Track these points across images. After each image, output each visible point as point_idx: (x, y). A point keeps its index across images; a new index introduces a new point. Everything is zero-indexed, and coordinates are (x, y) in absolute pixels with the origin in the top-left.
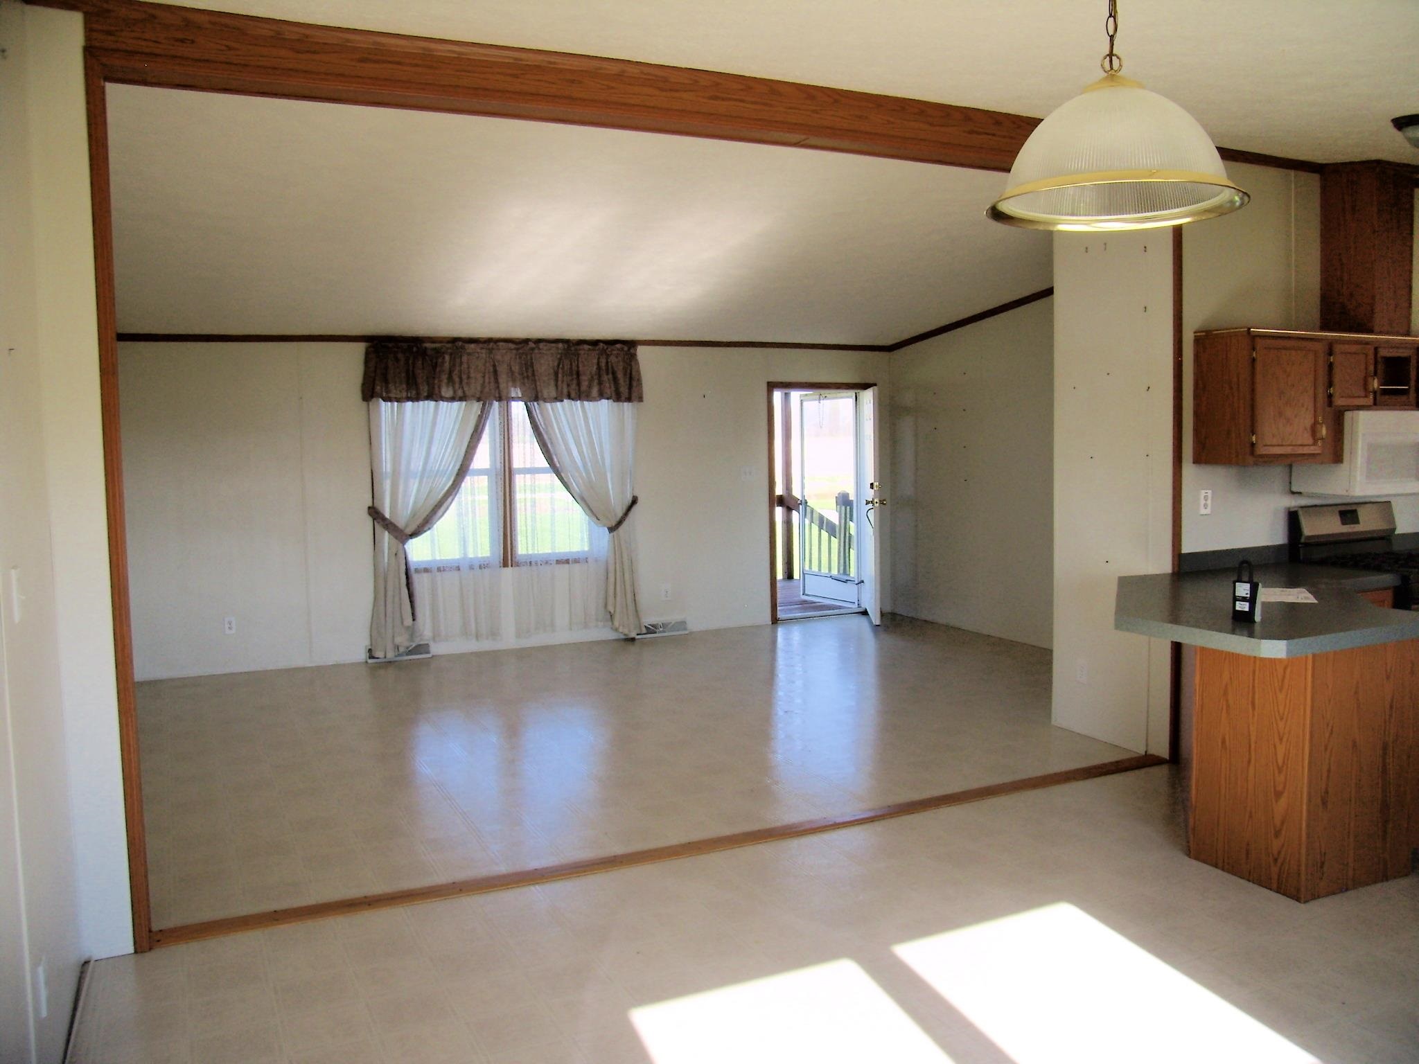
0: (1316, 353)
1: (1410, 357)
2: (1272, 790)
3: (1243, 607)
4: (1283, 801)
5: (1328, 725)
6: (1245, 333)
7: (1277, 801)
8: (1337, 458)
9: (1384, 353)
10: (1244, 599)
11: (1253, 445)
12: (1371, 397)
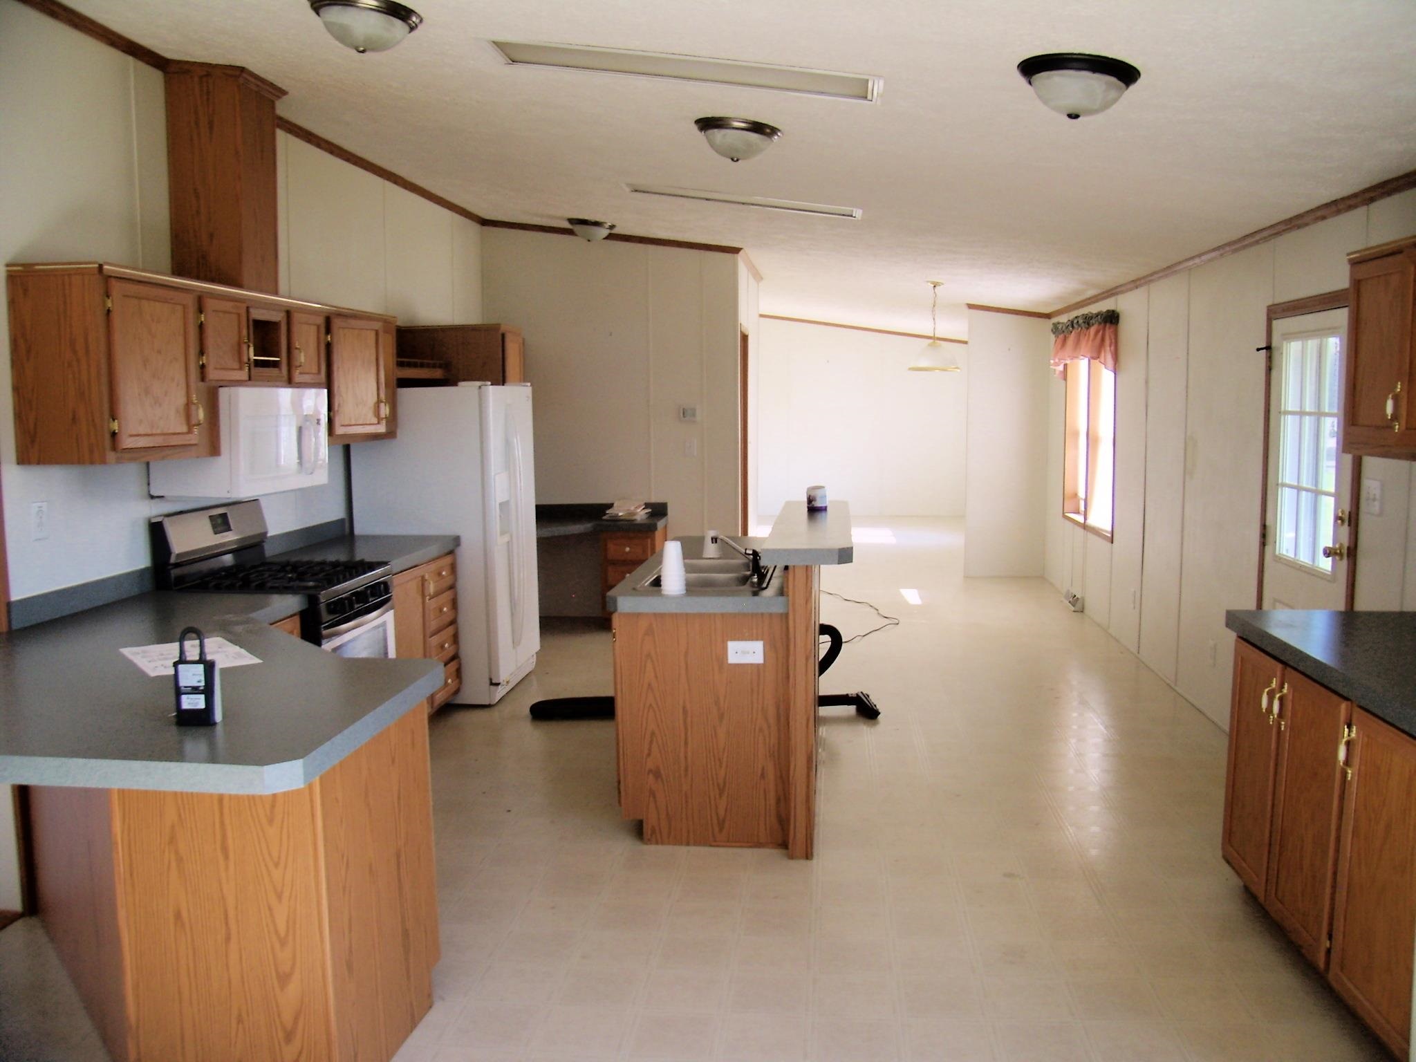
0: (184, 307)
1: (280, 321)
2: (274, 974)
3: (199, 702)
4: (293, 988)
5: (343, 856)
6: (96, 272)
7: (282, 989)
8: (214, 449)
9: (258, 314)
10: (195, 690)
11: (114, 434)
12: (247, 369)
